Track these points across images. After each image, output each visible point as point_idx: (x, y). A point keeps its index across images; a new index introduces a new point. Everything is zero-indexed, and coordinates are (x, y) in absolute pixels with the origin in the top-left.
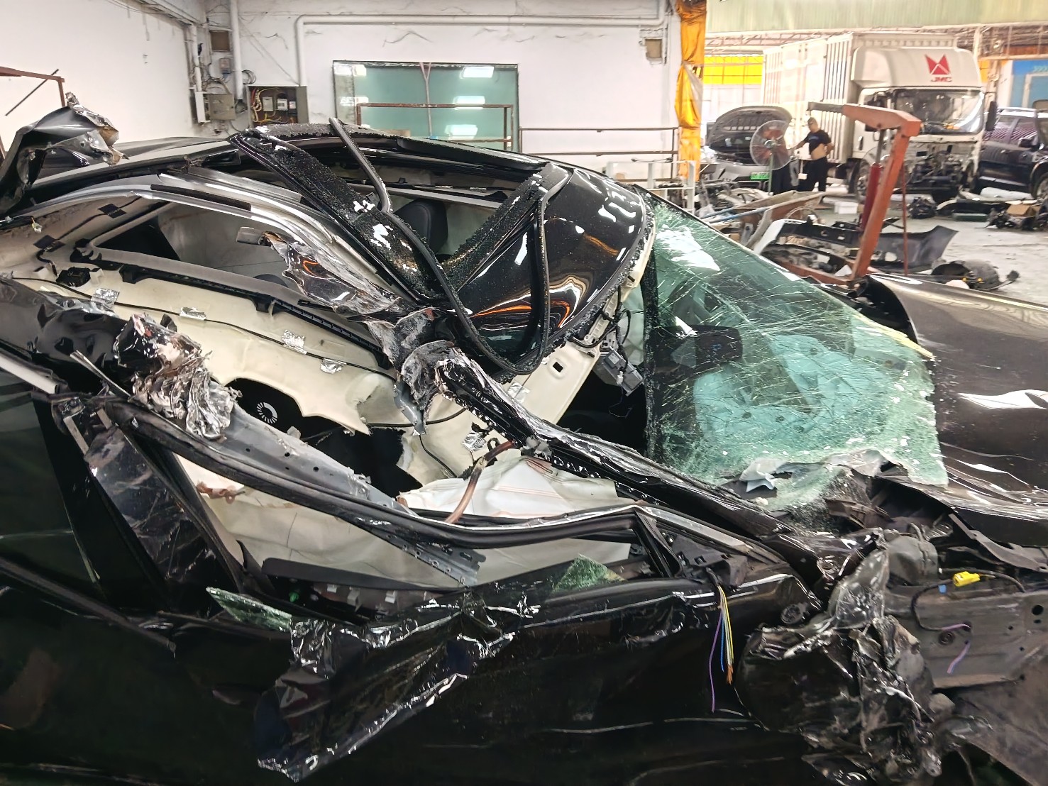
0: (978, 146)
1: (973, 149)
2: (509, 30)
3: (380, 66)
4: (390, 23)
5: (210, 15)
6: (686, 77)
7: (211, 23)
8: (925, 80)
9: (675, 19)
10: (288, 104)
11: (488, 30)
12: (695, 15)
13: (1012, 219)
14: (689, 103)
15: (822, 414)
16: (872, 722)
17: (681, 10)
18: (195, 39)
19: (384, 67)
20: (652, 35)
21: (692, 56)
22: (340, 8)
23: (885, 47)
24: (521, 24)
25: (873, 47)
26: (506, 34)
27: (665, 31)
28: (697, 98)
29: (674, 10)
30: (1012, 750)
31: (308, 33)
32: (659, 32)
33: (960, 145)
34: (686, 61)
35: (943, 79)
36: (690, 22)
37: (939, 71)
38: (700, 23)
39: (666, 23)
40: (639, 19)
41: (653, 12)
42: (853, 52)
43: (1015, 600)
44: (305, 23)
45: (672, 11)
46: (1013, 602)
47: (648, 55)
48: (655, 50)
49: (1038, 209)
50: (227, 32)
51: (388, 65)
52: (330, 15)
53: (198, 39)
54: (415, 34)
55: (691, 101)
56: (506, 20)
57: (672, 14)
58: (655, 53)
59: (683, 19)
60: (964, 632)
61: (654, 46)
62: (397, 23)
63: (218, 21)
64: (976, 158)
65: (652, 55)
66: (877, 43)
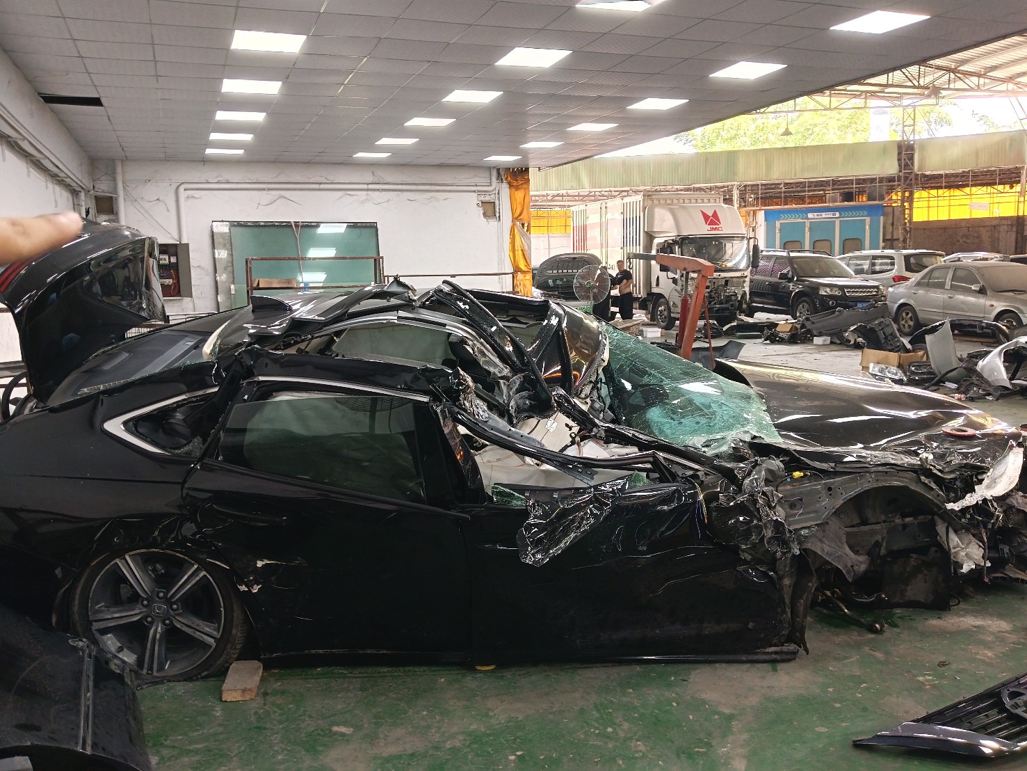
0: (747, 280)
1: (744, 281)
2: (367, 195)
3: (256, 225)
4: (264, 189)
5: (95, 182)
6: (516, 231)
7: (96, 189)
8: (703, 230)
9: (505, 186)
10: (169, 258)
11: (350, 195)
12: (521, 182)
13: (781, 335)
14: (520, 252)
15: (718, 418)
16: (769, 533)
17: (509, 178)
18: (83, 203)
19: (259, 226)
20: (487, 198)
21: (520, 215)
22: (217, 177)
23: (669, 204)
24: (378, 190)
25: (659, 205)
26: (365, 198)
27: (497, 195)
28: (526, 248)
29: (504, 179)
30: (827, 553)
31: (188, 197)
32: (492, 196)
33: (734, 280)
34: (515, 219)
35: (715, 229)
36: (517, 188)
37: (712, 223)
38: (525, 188)
39: (497, 189)
40: (476, 185)
41: (486, 181)
42: (644, 209)
43: (820, 484)
44: (185, 190)
45: (502, 179)
46: (819, 485)
47: (485, 215)
48: (490, 210)
49: (798, 326)
50: (112, 197)
51: (263, 224)
52: (208, 183)
53: (86, 204)
54: (285, 198)
55: (522, 250)
56: (365, 187)
57: (502, 182)
58: (490, 212)
59: (511, 185)
60: (800, 502)
61: (490, 207)
62: (269, 189)
63: (103, 187)
64: (747, 289)
65: (488, 214)
66: (662, 202)
